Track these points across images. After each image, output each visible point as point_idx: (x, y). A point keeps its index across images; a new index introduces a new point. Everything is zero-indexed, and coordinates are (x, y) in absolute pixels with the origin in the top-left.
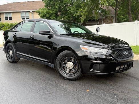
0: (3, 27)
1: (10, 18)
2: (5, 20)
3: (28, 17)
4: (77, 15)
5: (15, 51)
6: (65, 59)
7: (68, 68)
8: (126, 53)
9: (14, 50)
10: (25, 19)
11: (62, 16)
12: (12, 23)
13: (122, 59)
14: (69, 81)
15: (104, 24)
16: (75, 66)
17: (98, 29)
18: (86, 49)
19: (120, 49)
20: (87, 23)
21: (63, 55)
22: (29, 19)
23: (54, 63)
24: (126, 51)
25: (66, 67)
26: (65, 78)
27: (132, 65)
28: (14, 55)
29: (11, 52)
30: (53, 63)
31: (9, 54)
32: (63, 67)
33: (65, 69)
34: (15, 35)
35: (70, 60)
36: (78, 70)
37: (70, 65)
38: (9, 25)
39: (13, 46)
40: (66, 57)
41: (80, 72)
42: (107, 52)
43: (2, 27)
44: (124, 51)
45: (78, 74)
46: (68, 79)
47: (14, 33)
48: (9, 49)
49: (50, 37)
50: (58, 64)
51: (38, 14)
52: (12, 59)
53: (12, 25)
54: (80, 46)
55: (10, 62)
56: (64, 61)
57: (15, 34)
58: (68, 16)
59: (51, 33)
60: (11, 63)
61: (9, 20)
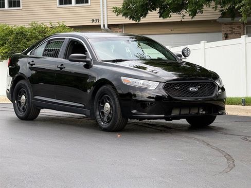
5: (30, 96)
7: (105, 113)
12: (22, 28)
17: (185, 51)
18: (129, 82)
29: (23, 98)
31: (20, 102)
34: (32, 65)
39: (27, 86)
42: (156, 86)
47: (30, 60)
52: (24, 112)
53: (22, 33)
54: (122, 77)
55: (21, 118)
59: (88, 59)
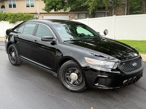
0: (7, 17)
1: (15, 6)
2: (9, 7)
3: (32, 5)
4: (85, 4)
5: (17, 54)
6: (69, 70)
7: (72, 80)
8: (134, 64)
9: (17, 52)
10: (30, 6)
11: (69, 3)
13: (130, 71)
14: (73, 93)
15: (114, 16)
16: (79, 77)
17: (106, 32)
18: (91, 61)
19: (129, 61)
20: (96, 12)
21: (66, 66)
22: (34, 7)
23: (58, 72)
24: (135, 62)
25: (70, 78)
26: (69, 89)
27: (142, 75)
28: (16, 57)
29: (13, 54)
30: (56, 72)
31: (12, 55)
32: (67, 78)
33: (69, 80)
35: (74, 71)
36: (82, 82)
37: (74, 76)
38: (12, 15)
39: (15, 49)
40: (70, 68)
41: (84, 84)
42: (113, 65)
43: (5, 18)
44: (133, 62)
45: (83, 86)
46: (72, 91)
48: (12, 51)
49: (54, 43)
50: (62, 75)
51: (43, 1)
52: (15, 61)
53: (16, 15)
54: (85, 57)
55: (13, 64)
56: (68, 72)
57: (17, 36)
58: (75, 4)
59: (54, 40)
60: (14, 66)
61: (13, 7)
